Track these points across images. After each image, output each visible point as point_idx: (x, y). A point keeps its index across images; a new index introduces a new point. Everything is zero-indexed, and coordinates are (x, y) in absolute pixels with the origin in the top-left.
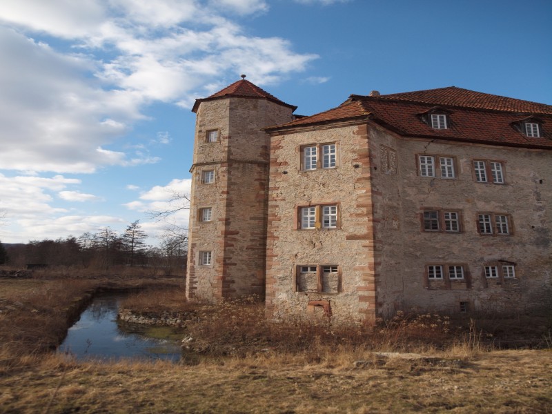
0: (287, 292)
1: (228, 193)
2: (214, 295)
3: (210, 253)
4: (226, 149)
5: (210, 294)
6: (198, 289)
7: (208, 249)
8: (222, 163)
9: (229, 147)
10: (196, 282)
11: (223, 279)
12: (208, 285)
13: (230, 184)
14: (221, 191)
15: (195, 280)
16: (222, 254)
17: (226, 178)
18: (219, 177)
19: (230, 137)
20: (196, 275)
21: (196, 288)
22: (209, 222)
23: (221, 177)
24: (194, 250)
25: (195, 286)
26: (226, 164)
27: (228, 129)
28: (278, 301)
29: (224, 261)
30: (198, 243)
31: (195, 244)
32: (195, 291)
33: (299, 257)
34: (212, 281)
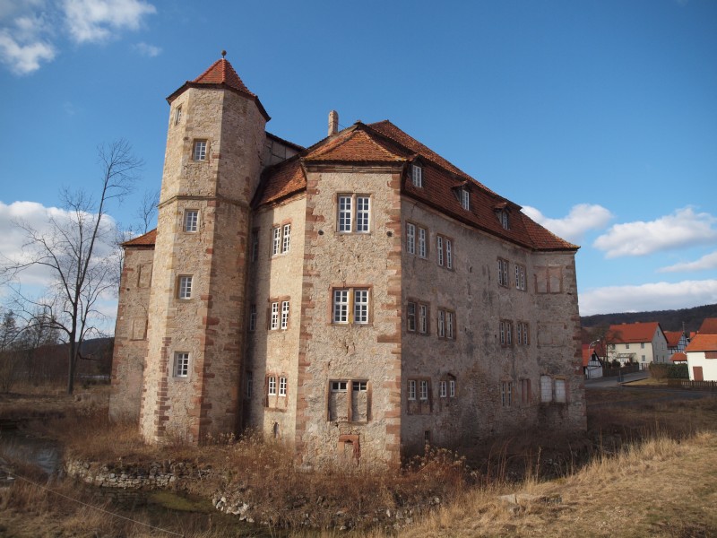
0: (319, 421)
1: (213, 252)
2: (189, 430)
3: (186, 356)
4: (215, 176)
5: (185, 429)
6: (171, 419)
7: (185, 349)
8: (208, 199)
9: (218, 172)
10: (168, 408)
11: (202, 400)
12: (183, 413)
13: (217, 237)
14: (205, 248)
15: (167, 403)
16: (202, 357)
17: (212, 227)
18: (204, 224)
19: (220, 157)
20: (169, 394)
21: (167, 418)
22: (188, 301)
23: (207, 223)
24: (169, 350)
25: (166, 414)
26: (213, 202)
27: (219, 141)
28: (308, 437)
29: (204, 370)
30: (173, 336)
31: (170, 338)
32: (167, 424)
33: (332, 366)
34: (188, 406)
